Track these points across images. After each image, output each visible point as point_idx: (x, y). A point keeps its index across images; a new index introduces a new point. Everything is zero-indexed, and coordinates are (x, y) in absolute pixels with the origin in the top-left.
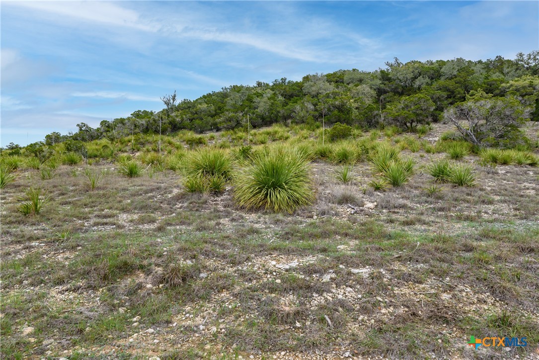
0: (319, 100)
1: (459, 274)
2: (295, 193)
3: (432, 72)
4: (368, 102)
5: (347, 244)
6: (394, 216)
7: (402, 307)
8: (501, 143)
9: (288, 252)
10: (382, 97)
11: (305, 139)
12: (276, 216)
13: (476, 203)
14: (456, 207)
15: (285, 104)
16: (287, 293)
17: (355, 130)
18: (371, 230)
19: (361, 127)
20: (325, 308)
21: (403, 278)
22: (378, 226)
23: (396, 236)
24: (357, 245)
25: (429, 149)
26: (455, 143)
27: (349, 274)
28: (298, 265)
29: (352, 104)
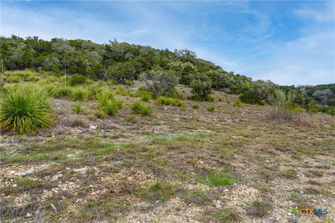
0: (63, 56)
1: (138, 165)
2: (38, 120)
3: (135, 51)
4: (97, 62)
5: (74, 153)
6: (107, 134)
7: (105, 189)
8: (166, 94)
9: (27, 163)
10: (106, 61)
11: (52, 82)
12: (21, 137)
13: (152, 125)
14: (142, 127)
15: (36, 56)
16: (22, 193)
17: (89, 80)
18: (91, 143)
19: (92, 78)
20: (52, 199)
21: (108, 171)
22: (96, 140)
23: (107, 146)
24: (81, 153)
25: (132, 95)
26: (145, 92)
27: (72, 173)
28: (34, 172)
29: (86, 62)
